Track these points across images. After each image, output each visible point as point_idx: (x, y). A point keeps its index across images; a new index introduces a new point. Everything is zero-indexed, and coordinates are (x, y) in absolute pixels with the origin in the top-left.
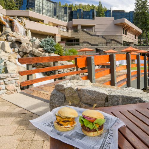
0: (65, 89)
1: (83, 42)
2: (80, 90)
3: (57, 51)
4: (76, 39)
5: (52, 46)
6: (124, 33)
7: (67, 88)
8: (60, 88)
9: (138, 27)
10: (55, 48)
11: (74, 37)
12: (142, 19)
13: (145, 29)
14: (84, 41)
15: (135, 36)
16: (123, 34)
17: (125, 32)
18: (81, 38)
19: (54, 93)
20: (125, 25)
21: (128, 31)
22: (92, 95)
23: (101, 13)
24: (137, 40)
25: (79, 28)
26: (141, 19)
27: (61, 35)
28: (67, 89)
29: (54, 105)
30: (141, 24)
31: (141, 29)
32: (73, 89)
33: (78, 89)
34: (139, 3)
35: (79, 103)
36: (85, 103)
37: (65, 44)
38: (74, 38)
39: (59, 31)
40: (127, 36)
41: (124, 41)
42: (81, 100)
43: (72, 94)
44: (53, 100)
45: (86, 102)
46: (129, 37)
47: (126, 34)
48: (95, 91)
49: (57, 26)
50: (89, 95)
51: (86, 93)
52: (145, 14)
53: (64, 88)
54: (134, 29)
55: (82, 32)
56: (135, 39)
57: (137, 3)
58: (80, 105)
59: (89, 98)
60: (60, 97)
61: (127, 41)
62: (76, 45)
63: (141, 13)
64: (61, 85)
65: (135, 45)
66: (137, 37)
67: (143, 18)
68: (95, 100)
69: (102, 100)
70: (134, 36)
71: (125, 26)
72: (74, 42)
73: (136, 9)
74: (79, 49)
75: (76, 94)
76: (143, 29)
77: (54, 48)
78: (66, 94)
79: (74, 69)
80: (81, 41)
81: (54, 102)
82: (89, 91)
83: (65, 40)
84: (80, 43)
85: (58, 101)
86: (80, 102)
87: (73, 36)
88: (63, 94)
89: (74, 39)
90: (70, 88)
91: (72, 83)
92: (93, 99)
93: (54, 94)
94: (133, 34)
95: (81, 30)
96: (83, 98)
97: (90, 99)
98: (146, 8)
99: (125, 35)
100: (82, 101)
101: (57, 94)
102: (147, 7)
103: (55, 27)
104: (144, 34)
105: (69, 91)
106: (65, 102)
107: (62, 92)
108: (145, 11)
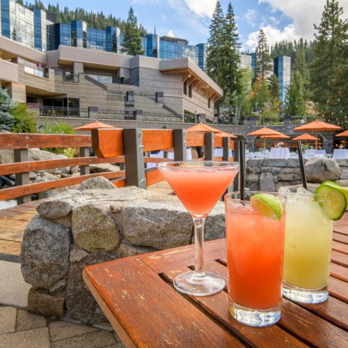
0: (71, 212)
1: (89, 108)
2: (119, 212)
3: (18, 125)
4: (70, 99)
5: (5, 111)
6: (185, 93)
7: (79, 210)
8: (54, 211)
9: (215, 81)
10: (13, 117)
11: (65, 94)
12: (223, 65)
13: (229, 86)
14: (91, 105)
15: (209, 100)
16: (184, 96)
17: (188, 91)
18: (84, 97)
19: (36, 228)
20: (189, 73)
21: (195, 88)
22: (155, 221)
23: (135, 40)
24: (212, 110)
25: (78, 69)
26: (221, 63)
27: (27, 87)
28: (77, 211)
29: (36, 262)
30: (221, 74)
31: (222, 86)
32: (98, 210)
33: (112, 208)
34: (218, 26)
35: (117, 248)
36: (134, 246)
37: (40, 110)
38: (64, 97)
39: (19, 75)
40: (193, 99)
41: (186, 112)
42: (122, 237)
43: (96, 226)
44: (32, 249)
45: (138, 243)
46: (197, 102)
47: (190, 96)
48: (164, 211)
49: (14, 60)
50: (149, 223)
51: (140, 217)
52: (230, 53)
53: (68, 210)
54: (207, 84)
55: (86, 81)
56: (209, 107)
57: (215, 27)
58: (119, 252)
59: (147, 229)
60: (56, 236)
61: (193, 112)
62: (70, 115)
63: (222, 51)
64: (58, 202)
65: (208, 121)
66: (212, 104)
67: (225, 63)
68: (163, 234)
69: (183, 233)
70: (207, 101)
71: (190, 76)
72: (66, 105)
73: (212, 40)
74: (79, 126)
75: (109, 223)
76: (225, 87)
77: (9, 115)
78: (74, 226)
79: (70, 173)
80: (83, 105)
81: (37, 252)
82: (147, 212)
83: (38, 100)
84: (81, 110)
85: (49, 248)
86: (120, 243)
87: (61, 91)
88: (64, 227)
89: (65, 100)
90: (89, 209)
91: (91, 197)
92: (158, 231)
93: (35, 232)
94: (204, 96)
95: (82, 77)
96: (129, 232)
97: (151, 232)
98: (231, 39)
99: (187, 97)
100: (124, 241)
101: (47, 229)
102: (234, 40)
103: (8, 62)
104: (227, 99)
105: (84, 217)
106: (70, 249)
107: (60, 221)
108: (230, 46)
